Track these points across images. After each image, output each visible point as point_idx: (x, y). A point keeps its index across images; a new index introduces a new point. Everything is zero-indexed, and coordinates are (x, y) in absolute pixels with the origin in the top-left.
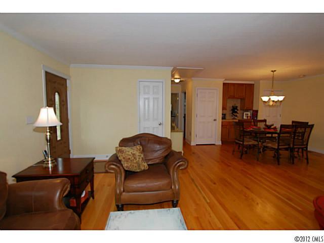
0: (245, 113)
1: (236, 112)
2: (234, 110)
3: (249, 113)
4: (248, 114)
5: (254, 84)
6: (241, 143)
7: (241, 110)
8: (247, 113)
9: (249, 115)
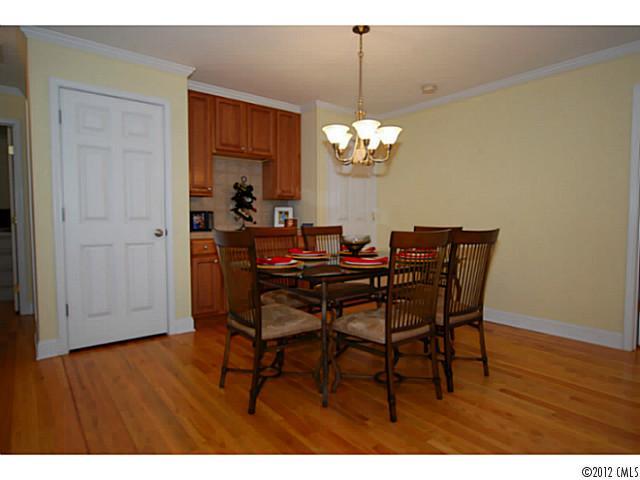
0: (277, 210)
1: (249, 206)
2: (242, 197)
3: (290, 210)
4: (287, 213)
5: (299, 115)
6: (252, 332)
7: (265, 198)
8: (284, 209)
9: (291, 216)
